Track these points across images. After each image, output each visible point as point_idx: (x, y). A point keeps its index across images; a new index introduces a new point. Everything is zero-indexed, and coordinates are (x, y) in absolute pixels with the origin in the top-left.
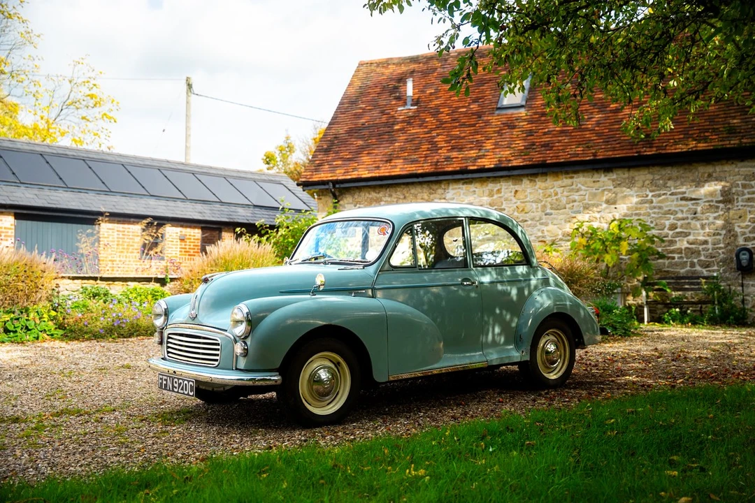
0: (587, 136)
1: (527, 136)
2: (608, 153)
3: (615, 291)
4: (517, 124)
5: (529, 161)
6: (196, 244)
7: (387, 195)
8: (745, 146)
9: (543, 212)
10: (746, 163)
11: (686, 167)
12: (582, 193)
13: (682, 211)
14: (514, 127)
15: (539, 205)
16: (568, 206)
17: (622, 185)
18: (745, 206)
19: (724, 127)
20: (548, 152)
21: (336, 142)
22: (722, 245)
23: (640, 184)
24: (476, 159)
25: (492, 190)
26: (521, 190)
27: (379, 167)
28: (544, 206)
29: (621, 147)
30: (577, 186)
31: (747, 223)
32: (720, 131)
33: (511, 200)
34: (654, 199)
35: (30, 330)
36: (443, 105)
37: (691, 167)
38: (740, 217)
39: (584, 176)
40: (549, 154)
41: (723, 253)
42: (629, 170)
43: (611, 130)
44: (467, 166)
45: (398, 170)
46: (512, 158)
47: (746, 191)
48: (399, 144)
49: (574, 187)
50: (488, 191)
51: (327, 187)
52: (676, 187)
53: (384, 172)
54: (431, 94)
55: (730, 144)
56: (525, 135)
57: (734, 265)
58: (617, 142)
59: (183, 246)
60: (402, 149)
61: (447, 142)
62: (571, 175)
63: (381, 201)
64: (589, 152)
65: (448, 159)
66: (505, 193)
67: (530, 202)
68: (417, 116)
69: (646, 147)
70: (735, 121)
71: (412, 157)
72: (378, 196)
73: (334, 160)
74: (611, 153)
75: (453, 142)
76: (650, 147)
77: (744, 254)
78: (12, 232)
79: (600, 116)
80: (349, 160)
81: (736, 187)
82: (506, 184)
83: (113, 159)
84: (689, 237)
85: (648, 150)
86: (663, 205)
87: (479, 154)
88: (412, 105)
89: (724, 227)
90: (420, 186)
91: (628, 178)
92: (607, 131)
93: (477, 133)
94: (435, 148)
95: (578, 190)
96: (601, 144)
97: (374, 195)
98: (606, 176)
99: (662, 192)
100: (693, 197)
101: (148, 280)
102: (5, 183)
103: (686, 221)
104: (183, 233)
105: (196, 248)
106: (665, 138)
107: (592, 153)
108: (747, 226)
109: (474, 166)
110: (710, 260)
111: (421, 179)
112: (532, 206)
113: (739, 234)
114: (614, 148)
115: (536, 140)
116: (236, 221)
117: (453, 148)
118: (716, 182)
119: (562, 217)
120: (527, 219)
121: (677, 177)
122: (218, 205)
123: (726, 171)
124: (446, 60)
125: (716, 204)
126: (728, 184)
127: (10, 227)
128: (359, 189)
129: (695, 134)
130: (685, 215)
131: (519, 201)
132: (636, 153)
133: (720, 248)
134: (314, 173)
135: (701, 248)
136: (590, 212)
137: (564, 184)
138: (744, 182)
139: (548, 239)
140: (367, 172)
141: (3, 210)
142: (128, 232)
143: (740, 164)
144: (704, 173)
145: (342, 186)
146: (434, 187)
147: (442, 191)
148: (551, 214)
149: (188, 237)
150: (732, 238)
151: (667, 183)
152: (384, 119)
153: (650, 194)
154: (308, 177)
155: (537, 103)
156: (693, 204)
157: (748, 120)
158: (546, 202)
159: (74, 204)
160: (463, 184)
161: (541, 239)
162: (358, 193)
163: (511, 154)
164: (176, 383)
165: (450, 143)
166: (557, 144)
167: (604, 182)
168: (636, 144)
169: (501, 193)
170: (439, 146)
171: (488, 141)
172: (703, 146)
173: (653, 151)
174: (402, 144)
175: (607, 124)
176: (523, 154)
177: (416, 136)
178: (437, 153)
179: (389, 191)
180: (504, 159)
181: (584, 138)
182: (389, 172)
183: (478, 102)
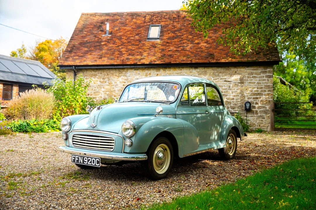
0: (187, 53)
1: (162, 51)
4: (157, 46)
5: (164, 62)
7: (99, 73)
8: (250, 62)
10: (249, 68)
11: (227, 68)
13: (225, 86)
14: (156, 47)
17: (202, 74)
18: (248, 85)
20: (171, 58)
21: (74, 48)
22: (239, 100)
24: (140, 60)
25: (147, 74)
26: (159, 74)
27: (96, 60)
29: (201, 58)
31: (249, 92)
32: (240, 55)
34: (214, 80)
36: (123, 35)
37: (229, 68)
38: (246, 89)
39: (186, 70)
41: (240, 103)
42: (204, 68)
43: (197, 51)
44: (137, 63)
45: (105, 62)
46: (156, 60)
47: (249, 79)
48: (105, 51)
49: (182, 74)
50: (145, 74)
51: (71, 68)
52: (223, 76)
53: (99, 62)
54: (117, 30)
55: (244, 60)
56: (161, 51)
57: (244, 108)
58: (200, 56)
60: (106, 53)
61: (126, 51)
62: (181, 69)
63: (97, 75)
64: (189, 59)
65: (127, 59)
68: (112, 39)
69: (212, 59)
71: (111, 57)
72: (95, 73)
73: (74, 56)
74: (198, 61)
75: (129, 51)
76: (213, 59)
77: (248, 104)
80: (82, 56)
81: (245, 77)
82: (153, 71)
84: (227, 97)
85: (213, 60)
86: (217, 83)
87: (142, 58)
88: (109, 34)
89: (240, 93)
90: (115, 70)
91: (204, 71)
92: (195, 51)
93: (139, 48)
94: (121, 54)
96: (193, 57)
97: (93, 73)
98: (195, 70)
99: (217, 78)
100: (229, 80)
103: (226, 90)
106: (219, 56)
107: (190, 60)
108: (249, 93)
109: (140, 62)
110: (235, 106)
111: (116, 67)
113: (246, 96)
114: (199, 58)
115: (166, 53)
116: (20, 81)
117: (129, 55)
118: (238, 75)
121: (223, 72)
122: (10, 74)
123: (242, 71)
124: (122, 16)
125: (238, 84)
126: (242, 76)
128: (87, 69)
129: (230, 55)
130: (226, 88)
132: (208, 61)
133: (239, 101)
134: (65, 61)
135: (231, 101)
137: (178, 73)
138: (248, 76)
140: (91, 62)
143: (247, 68)
144: (234, 71)
145: (79, 68)
146: (121, 71)
147: (125, 73)
150: (243, 97)
151: (219, 74)
152: (96, 39)
153: (213, 78)
154: (62, 63)
155: (164, 38)
156: (229, 83)
160: (134, 70)
162: (86, 72)
163: (156, 58)
164: (86, 159)
165: (128, 52)
166: (175, 55)
167: (194, 72)
168: (207, 57)
169: (151, 75)
170: (123, 53)
171: (145, 52)
172: (234, 60)
173: (214, 61)
174: (106, 51)
175: (195, 49)
176: (161, 59)
177: (112, 48)
178: (123, 56)
179: (101, 71)
180: (153, 60)
181: (186, 54)
182: (101, 63)
183: (139, 35)
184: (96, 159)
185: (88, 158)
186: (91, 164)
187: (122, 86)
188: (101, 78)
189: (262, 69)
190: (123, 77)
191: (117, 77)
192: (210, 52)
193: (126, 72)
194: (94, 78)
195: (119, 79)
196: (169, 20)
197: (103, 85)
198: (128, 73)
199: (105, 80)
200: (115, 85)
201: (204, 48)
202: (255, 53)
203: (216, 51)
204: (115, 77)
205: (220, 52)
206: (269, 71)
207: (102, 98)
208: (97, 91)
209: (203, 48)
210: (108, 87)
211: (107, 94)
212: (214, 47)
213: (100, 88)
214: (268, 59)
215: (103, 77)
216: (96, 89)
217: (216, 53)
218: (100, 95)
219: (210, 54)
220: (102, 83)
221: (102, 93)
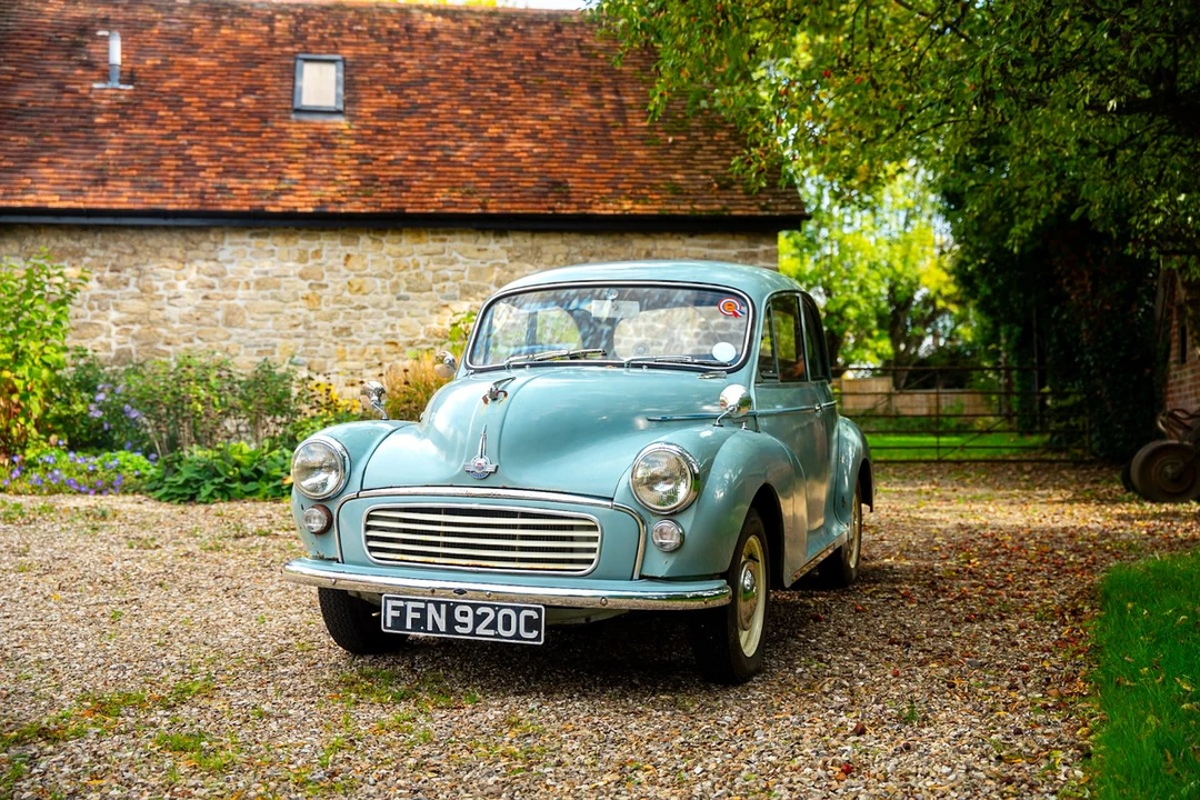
0: (464, 174)
1: (361, 164)
2: (505, 206)
4: (337, 141)
5: (376, 207)
7: (96, 245)
8: (701, 216)
9: (394, 293)
10: (695, 240)
11: (617, 237)
12: (458, 266)
14: (334, 146)
15: (388, 283)
16: (435, 287)
17: (523, 258)
19: (665, 184)
20: (404, 194)
23: (549, 259)
24: (276, 195)
25: (305, 252)
26: (356, 254)
27: (80, 191)
28: (396, 285)
29: (521, 197)
30: (450, 255)
32: (662, 189)
33: (339, 271)
36: (187, 90)
37: (625, 239)
39: (462, 240)
40: (407, 197)
42: (533, 236)
43: (499, 169)
44: (263, 206)
45: (125, 200)
46: (344, 199)
48: (113, 152)
49: (446, 255)
50: (296, 253)
53: (94, 199)
54: (156, 67)
55: (679, 209)
56: (356, 162)
58: (515, 189)
60: (124, 163)
61: (211, 158)
62: (441, 236)
63: (84, 255)
64: (472, 200)
65: (222, 189)
66: (329, 258)
67: (371, 275)
68: (139, 104)
69: (561, 202)
70: (678, 177)
71: (149, 178)
72: (77, 245)
74: (509, 206)
75: (224, 159)
76: (567, 202)
79: (475, 144)
80: (8, 170)
82: (331, 242)
85: (565, 206)
87: (282, 186)
88: (121, 82)
90: (166, 234)
91: (532, 249)
92: (493, 169)
93: (266, 148)
94: (190, 168)
95: (452, 262)
96: (488, 190)
97: (67, 242)
98: (497, 242)
106: (586, 190)
107: (478, 203)
109: (276, 206)
111: (170, 222)
112: (374, 282)
114: (511, 198)
115: (377, 173)
117: (226, 173)
119: (426, 304)
120: (366, 304)
121: (603, 253)
123: (669, 250)
124: (170, 9)
128: (36, 228)
129: (628, 189)
131: (353, 273)
132: (549, 209)
136: (472, 299)
137: (430, 250)
139: (402, 340)
140: (57, 198)
143: (689, 241)
144: (641, 249)
146: (196, 237)
147: (212, 247)
148: (407, 299)
152: (67, 100)
155: (365, 110)
157: (694, 177)
158: (399, 277)
160: (252, 235)
161: (390, 340)
162: (32, 237)
163: (339, 191)
164: (464, 614)
165: (219, 161)
166: (416, 183)
167: (494, 251)
168: (544, 195)
169: (320, 257)
170: (198, 164)
171: (291, 166)
172: (640, 209)
173: (572, 210)
174: (120, 152)
175: (491, 159)
176: (360, 194)
177: (146, 141)
178: (198, 176)
179: (103, 238)
180: (329, 199)
181: (459, 177)
182: (107, 203)
183: (254, 94)
184: (518, 610)
185: (475, 607)
186: (492, 632)
187: (200, 301)
188: (106, 266)
189: (742, 243)
190: (204, 265)
191: (176, 263)
192: (550, 172)
193: (216, 243)
194: (73, 265)
195: (184, 272)
196: (373, 40)
197: (114, 298)
198: (226, 246)
199: (122, 274)
200: (169, 299)
201: (525, 158)
202: (716, 185)
203: (572, 170)
204: (168, 264)
205: (589, 175)
206: (766, 251)
207: (111, 350)
208: (88, 320)
209: (521, 157)
210: (139, 306)
211: (134, 332)
212: (563, 155)
213: (99, 307)
214: (763, 209)
215: (114, 261)
216: (81, 312)
217: (572, 177)
218: (102, 338)
219: (553, 183)
220: (109, 286)
221: (110, 331)
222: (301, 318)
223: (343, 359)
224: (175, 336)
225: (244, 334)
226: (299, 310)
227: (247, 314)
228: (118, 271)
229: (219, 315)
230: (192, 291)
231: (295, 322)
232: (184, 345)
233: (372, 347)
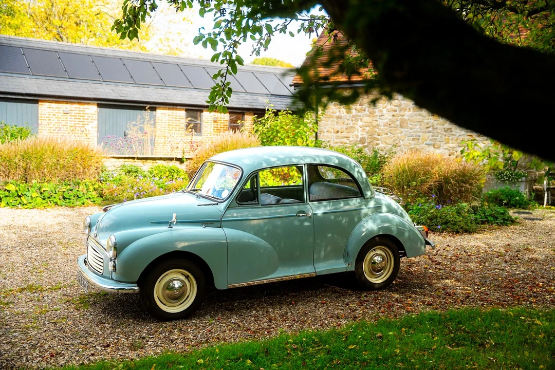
3: (520, 180)
6: (225, 124)
35: (80, 198)
59: (216, 126)
78: (96, 117)
83: (172, 60)
101: (171, 159)
102: (93, 82)
104: (216, 116)
105: (225, 127)
116: (255, 107)
122: (243, 95)
127: (94, 113)
141: (90, 102)
142: (176, 116)
149: (219, 119)
154: (298, 80)
159: (137, 96)
182: (356, 78)
187: (391, 117)
188: (357, 103)
190: (393, 102)
191: (382, 101)
195: (386, 105)
197: (360, 116)
199: (363, 107)
200: (380, 116)
207: (358, 138)
208: (351, 125)
210: (369, 119)
211: (367, 130)
213: (355, 120)
215: (360, 101)
216: (349, 122)
218: (356, 133)
220: (359, 112)
221: (358, 130)
222: (431, 124)
223: (448, 143)
224: (381, 132)
225: (407, 131)
226: (430, 120)
227: (409, 122)
228: (362, 105)
229: (398, 123)
230: (388, 113)
231: (428, 126)
232: (384, 136)
233: (461, 137)
